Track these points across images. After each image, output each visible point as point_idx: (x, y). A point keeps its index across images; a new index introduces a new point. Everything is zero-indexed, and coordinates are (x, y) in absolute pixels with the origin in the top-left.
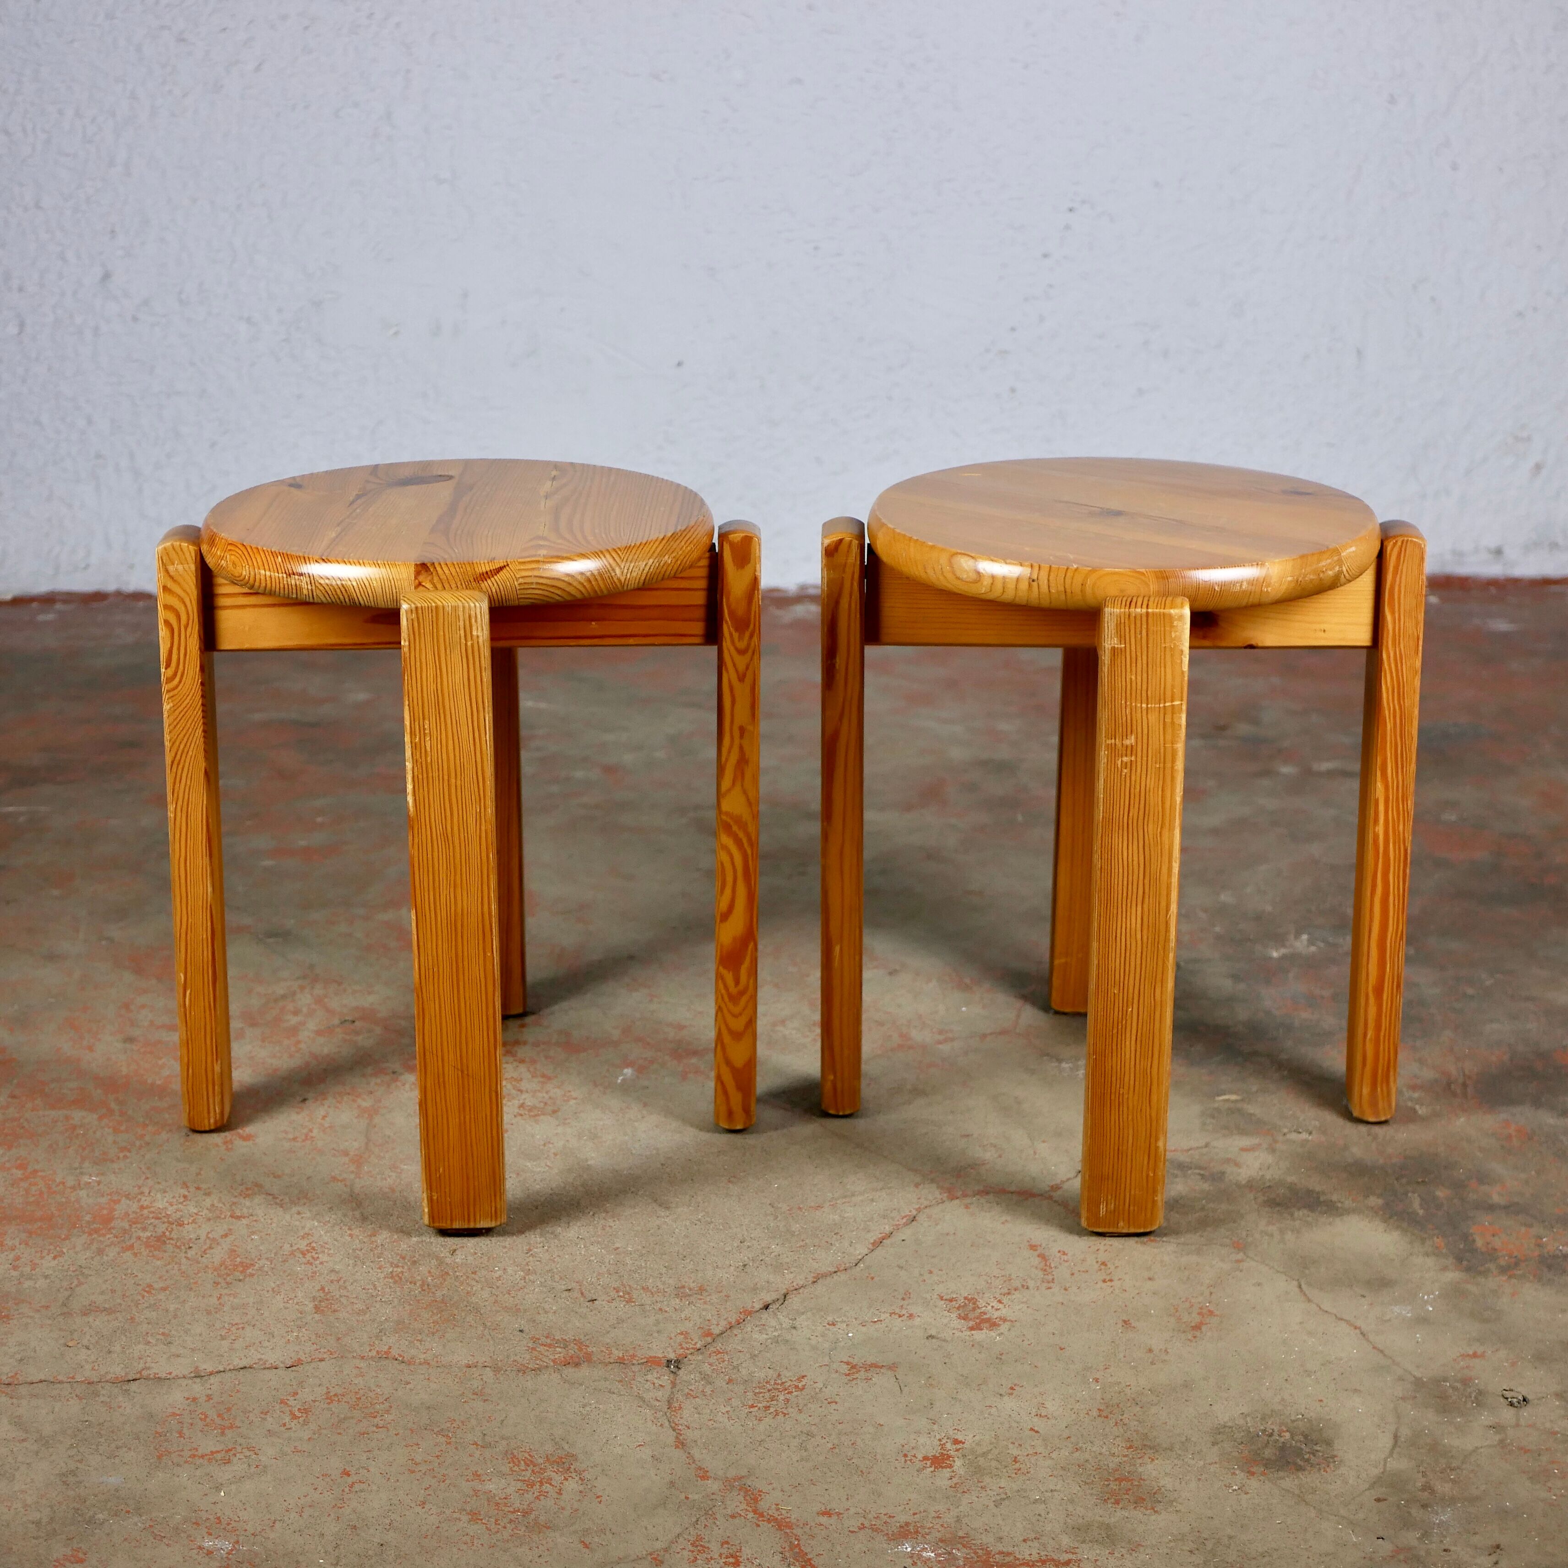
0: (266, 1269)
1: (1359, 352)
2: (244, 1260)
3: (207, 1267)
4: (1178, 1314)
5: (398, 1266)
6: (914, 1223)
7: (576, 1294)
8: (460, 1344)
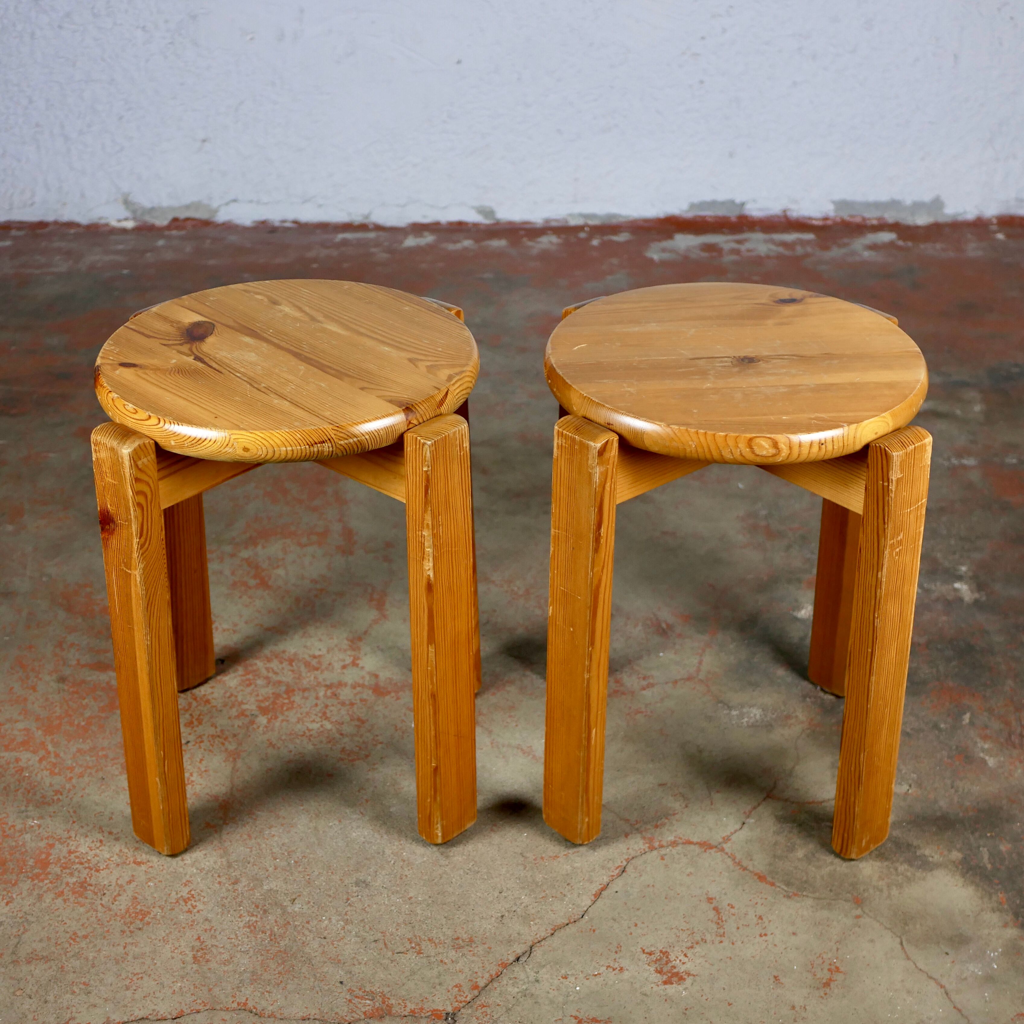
0: (158, 917)
1: (956, 57)
2: (143, 908)
3: (116, 914)
4: (813, 970)
5: (253, 915)
6: (624, 874)
7: (381, 945)
8: (298, 996)
